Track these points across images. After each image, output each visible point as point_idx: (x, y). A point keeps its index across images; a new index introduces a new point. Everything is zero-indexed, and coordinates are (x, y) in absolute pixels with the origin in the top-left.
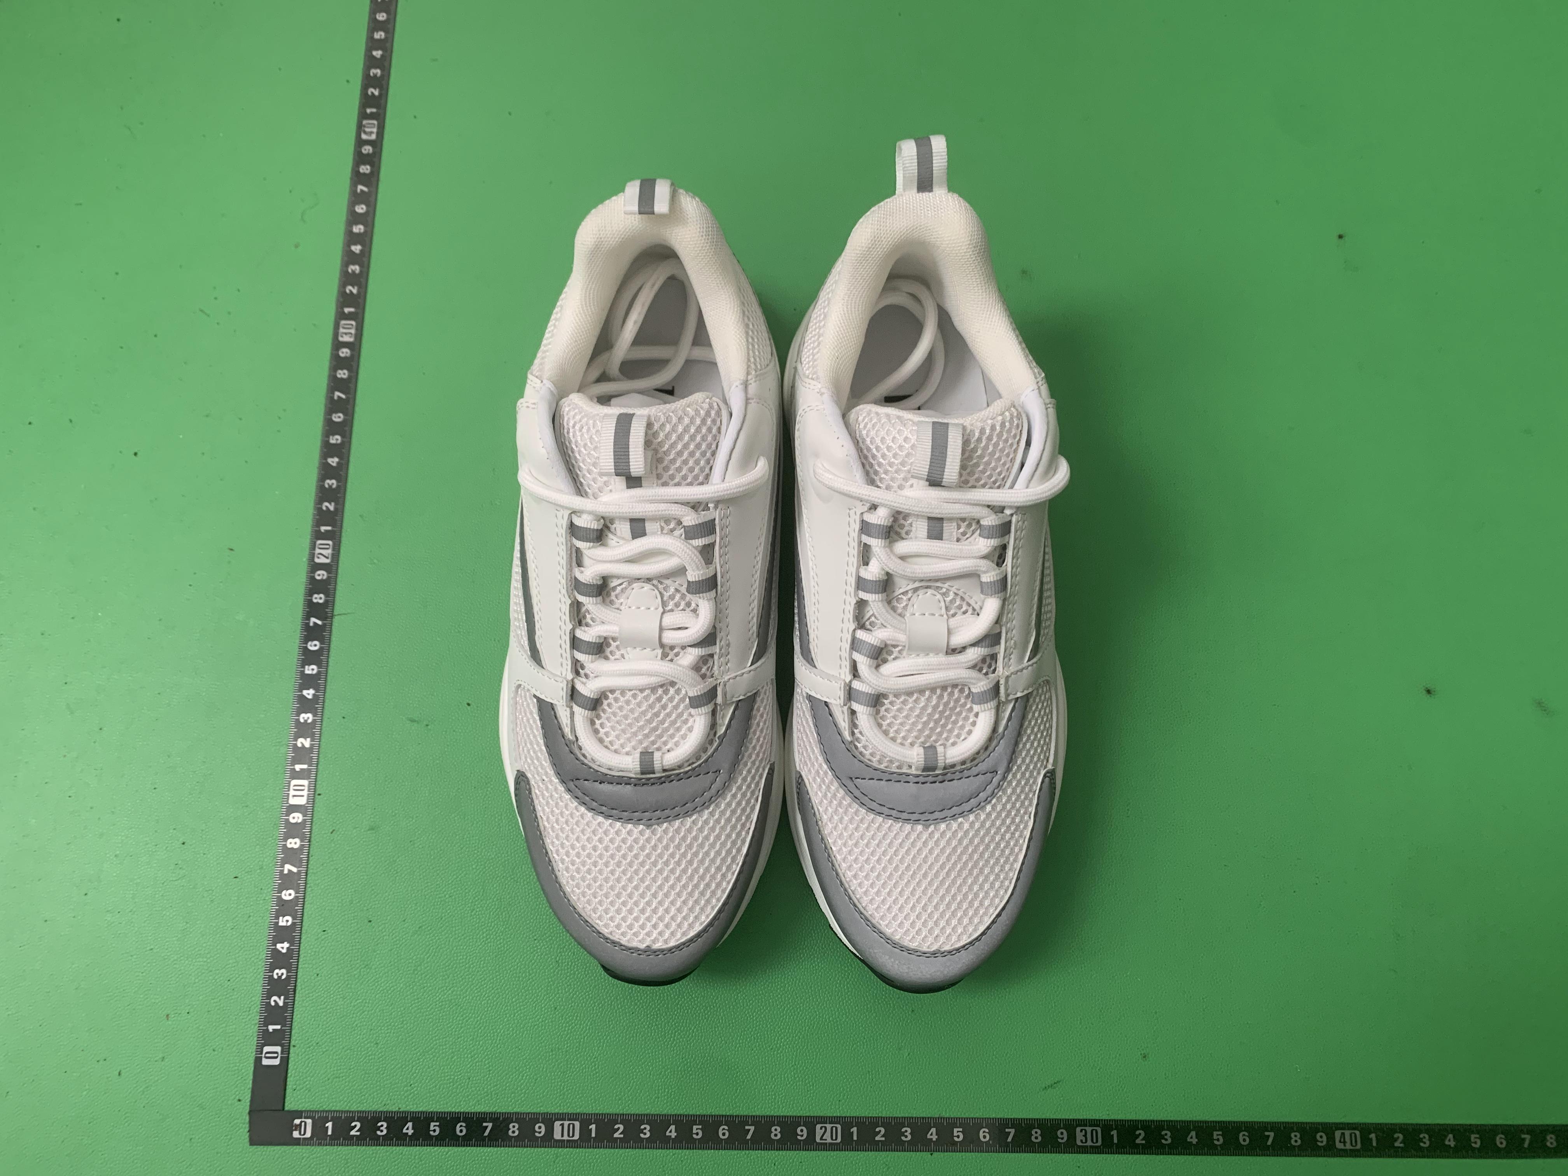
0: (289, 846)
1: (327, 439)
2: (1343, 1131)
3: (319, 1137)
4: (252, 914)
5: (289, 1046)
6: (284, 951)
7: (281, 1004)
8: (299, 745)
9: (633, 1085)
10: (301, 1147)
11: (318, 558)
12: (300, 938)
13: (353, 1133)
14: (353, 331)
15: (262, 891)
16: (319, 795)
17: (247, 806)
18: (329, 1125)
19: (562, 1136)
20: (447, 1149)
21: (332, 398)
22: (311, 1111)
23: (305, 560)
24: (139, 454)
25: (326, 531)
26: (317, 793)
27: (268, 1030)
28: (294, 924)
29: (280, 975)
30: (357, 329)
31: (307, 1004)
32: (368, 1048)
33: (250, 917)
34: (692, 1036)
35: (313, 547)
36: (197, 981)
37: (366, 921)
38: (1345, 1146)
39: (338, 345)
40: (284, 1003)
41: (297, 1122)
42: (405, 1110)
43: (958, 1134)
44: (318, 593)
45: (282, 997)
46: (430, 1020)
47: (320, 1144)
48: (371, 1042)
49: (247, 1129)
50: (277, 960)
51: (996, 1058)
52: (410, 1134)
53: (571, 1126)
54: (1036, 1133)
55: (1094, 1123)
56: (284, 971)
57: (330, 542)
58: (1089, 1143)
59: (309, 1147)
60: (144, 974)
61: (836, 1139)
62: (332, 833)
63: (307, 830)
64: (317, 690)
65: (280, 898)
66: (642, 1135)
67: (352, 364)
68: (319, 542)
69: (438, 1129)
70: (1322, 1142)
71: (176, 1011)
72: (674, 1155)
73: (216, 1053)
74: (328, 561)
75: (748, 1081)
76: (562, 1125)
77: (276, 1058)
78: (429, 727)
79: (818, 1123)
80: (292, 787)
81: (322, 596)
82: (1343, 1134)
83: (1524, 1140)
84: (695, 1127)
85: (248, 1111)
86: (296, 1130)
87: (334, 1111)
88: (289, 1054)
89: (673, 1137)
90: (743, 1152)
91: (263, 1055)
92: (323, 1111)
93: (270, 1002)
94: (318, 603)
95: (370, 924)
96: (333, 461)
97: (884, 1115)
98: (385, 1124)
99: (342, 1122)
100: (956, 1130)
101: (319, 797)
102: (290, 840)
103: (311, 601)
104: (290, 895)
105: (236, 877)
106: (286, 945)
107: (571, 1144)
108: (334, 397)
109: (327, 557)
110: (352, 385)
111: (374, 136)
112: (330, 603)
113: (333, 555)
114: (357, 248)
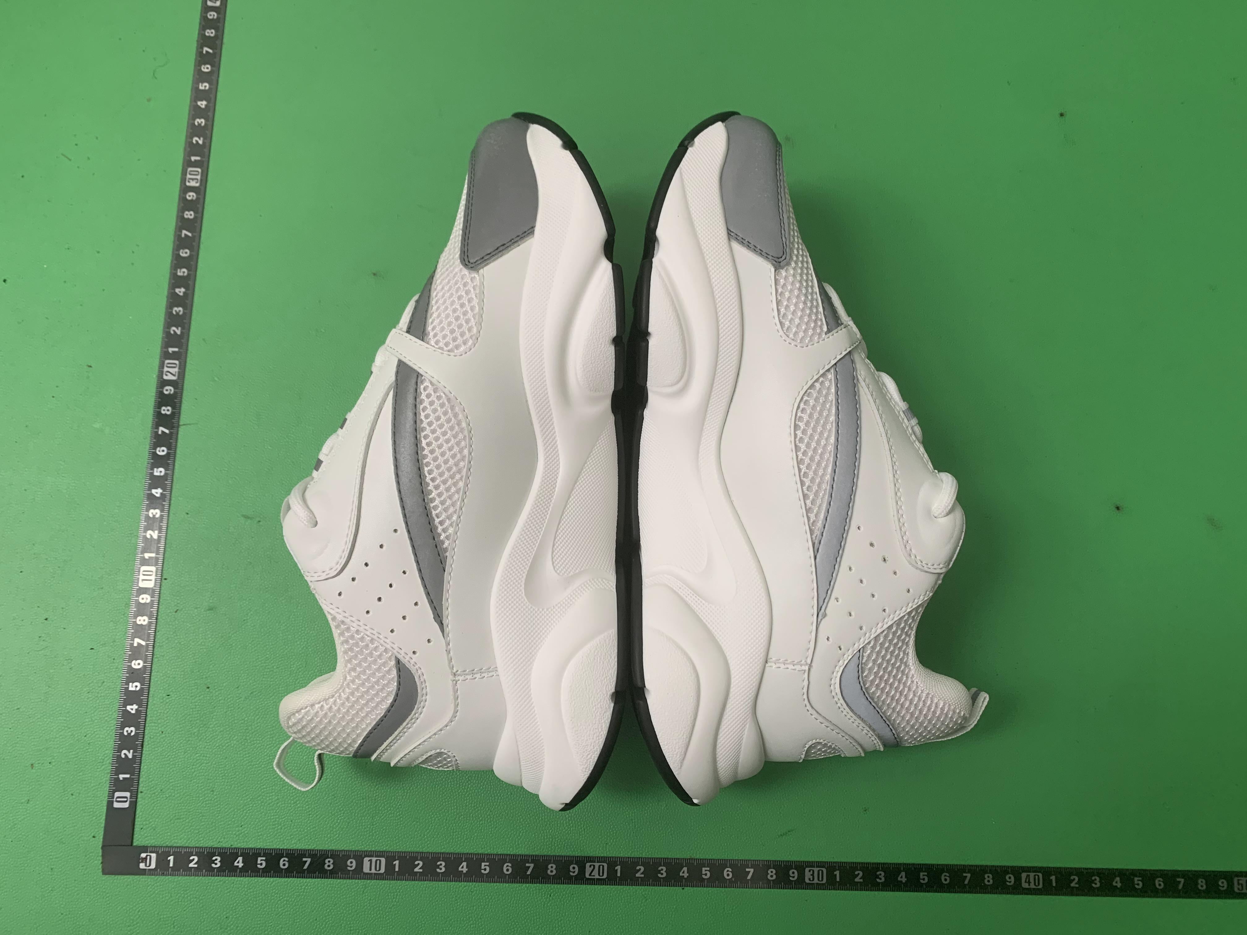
0: (139, 623)
1: (175, 272)
2: (1028, 874)
3: (162, 868)
4: (106, 680)
5: (137, 792)
6: (133, 712)
7: (130, 756)
8: (148, 536)
9: (431, 828)
10: (147, 876)
11: (167, 375)
12: (148, 701)
13: (191, 865)
14: (199, 177)
15: (115, 661)
16: (165, 579)
17: (102, 588)
18: (171, 858)
19: (370, 870)
20: (272, 879)
22: (155, 847)
23: (155, 376)
24: (8, 281)
25: (173, 352)
26: (164, 577)
27: (119, 778)
28: (142, 689)
29: (129, 732)
30: (202, 176)
31: (153, 757)
32: (205, 794)
33: (104, 682)
34: (483, 788)
35: (162, 366)
36: (57, 736)
37: (205, 687)
38: (1029, 885)
39: (185, 189)
40: (133, 756)
41: (143, 855)
42: (236, 846)
43: (706, 873)
44: (166, 406)
45: (131, 751)
46: (259, 771)
47: (163, 874)
48: (208, 790)
49: (100, 862)
50: (127, 719)
52: (240, 866)
53: (378, 861)
54: (772, 872)
55: (820, 864)
56: (133, 729)
57: (177, 362)
58: (816, 881)
59: (153, 877)
60: (12, 730)
62: (176, 612)
63: (154, 610)
64: (164, 490)
65: (130, 667)
66: (438, 870)
67: (198, 206)
68: (167, 361)
69: (264, 863)
70: (1010, 882)
71: (39, 762)
72: (465, 887)
73: (74, 797)
74: (174, 378)
75: (529, 826)
76: (371, 861)
77: (126, 801)
78: (261, 523)
79: (588, 862)
80: (141, 573)
81: (169, 408)
82: (1028, 876)
83: (1179, 882)
84: (483, 864)
85: (100, 846)
86: (142, 862)
87: (175, 847)
88: (137, 798)
89: (465, 872)
90: (524, 885)
91: (115, 800)
92: (166, 847)
93: (120, 755)
94: (166, 414)
95: (208, 690)
96: (180, 291)
97: (644, 856)
98: (219, 858)
99: (182, 856)
100: (704, 869)
101: (165, 581)
102: (139, 618)
103: (160, 413)
104: (139, 664)
105: (92, 649)
106: (135, 707)
107: (378, 877)
108: (181, 235)
109: (174, 375)
110: (197, 225)
111: (218, 4)
112: (176, 414)
113: (179, 373)
114: (202, 104)
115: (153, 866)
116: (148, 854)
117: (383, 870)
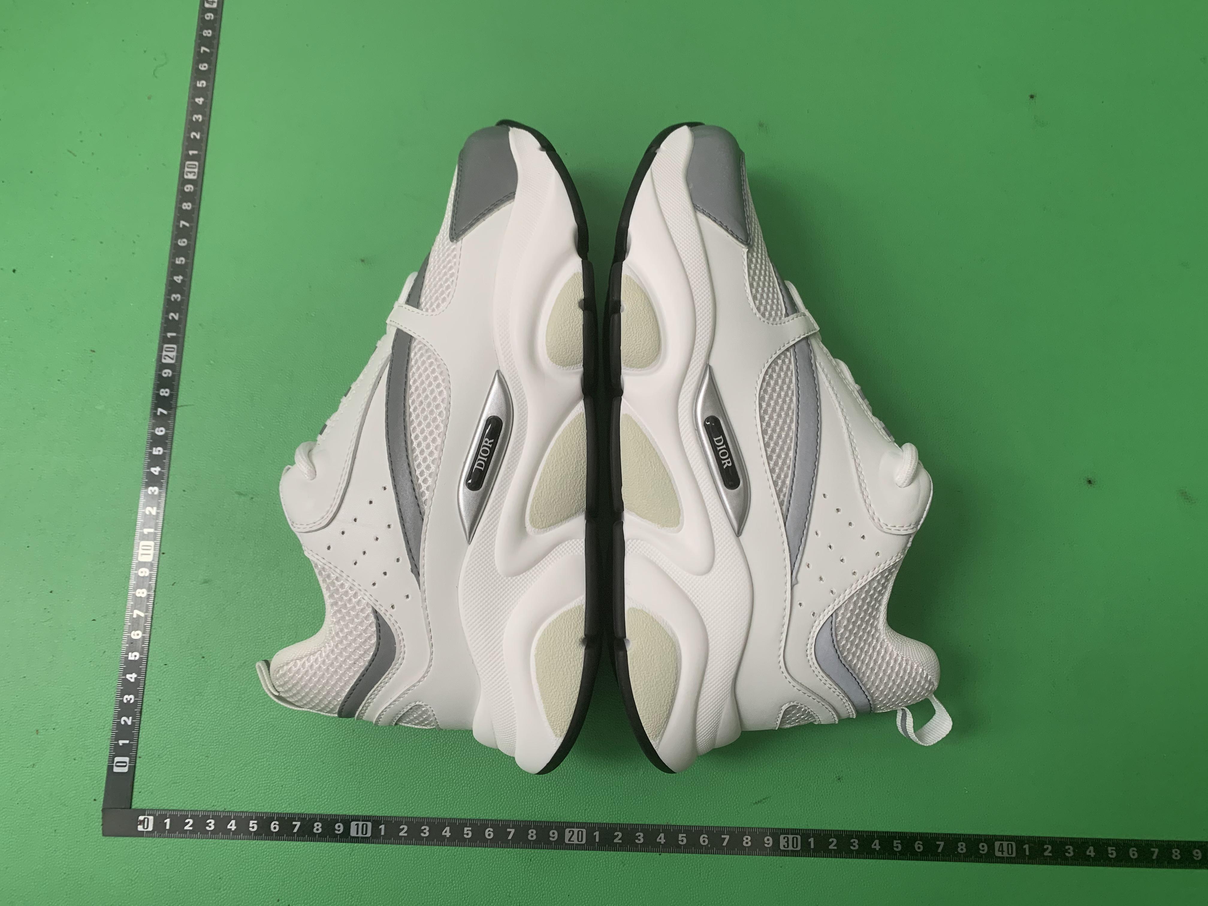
0: (138, 595)
1: (173, 260)
2: (1002, 842)
3: (159, 830)
4: (107, 650)
5: (136, 757)
6: (133, 680)
7: (129, 723)
8: (147, 513)
9: (416, 794)
10: (145, 838)
11: (165, 359)
12: (146, 670)
13: (186, 828)
14: (196, 170)
15: (115, 632)
16: (163, 553)
17: (103, 562)
18: (168, 821)
19: (357, 834)
20: (263, 842)
21: (178, 226)
22: (152, 810)
23: (154, 360)
24: (18, 271)
25: (171, 337)
26: (162, 551)
27: (118, 744)
28: (141, 658)
29: (129, 700)
30: (199, 169)
31: (151, 724)
32: (200, 760)
33: (105, 652)
34: (466, 755)
35: (161, 349)
36: (61, 703)
37: (201, 657)
38: (1002, 854)
39: (183, 182)
40: (132, 722)
41: (141, 818)
42: (230, 810)
43: (682, 839)
44: (165, 388)
45: (131, 718)
46: (252, 738)
47: (160, 836)
48: (202, 755)
49: (101, 824)
50: (127, 687)
51: (716, 777)
52: (233, 829)
54: (747, 838)
55: (794, 832)
56: (132, 696)
57: (175, 346)
58: (790, 848)
59: (151, 838)
60: (18, 697)
61: (582, 841)
62: (173, 585)
63: (153, 583)
64: (162, 468)
65: (129, 637)
66: (422, 835)
67: (195, 198)
68: (166, 346)
69: (256, 827)
70: (983, 851)
71: (44, 728)
72: (448, 850)
73: (76, 761)
74: (172, 362)
75: (510, 792)
76: (357, 825)
77: (125, 766)
78: (254, 500)
79: (567, 827)
80: (140, 547)
81: (168, 390)
82: (1002, 844)
83: (1153, 853)
84: (466, 829)
85: (101, 809)
86: (140, 824)
87: (171, 810)
88: (135, 763)
89: (448, 836)
90: (506, 850)
91: (114, 764)
92: (163, 810)
93: (120, 722)
94: (164, 396)
95: (203, 659)
96: (178, 279)
97: (622, 822)
98: (213, 821)
99: (179, 819)
100: (680, 835)
101: (164, 555)
102: (138, 590)
103: (158, 395)
104: (138, 635)
105: (94, 620)
106: (134, 675)
107: (364, 840)
108: (179, 225)
109: (172, 359)
110: (195, 216)
111: (215, 5)
112: (174, 396)
113: (177, 357)
114: (200, 101)
115: (150, 828)
116: (146, 817)
117: (369, 834)
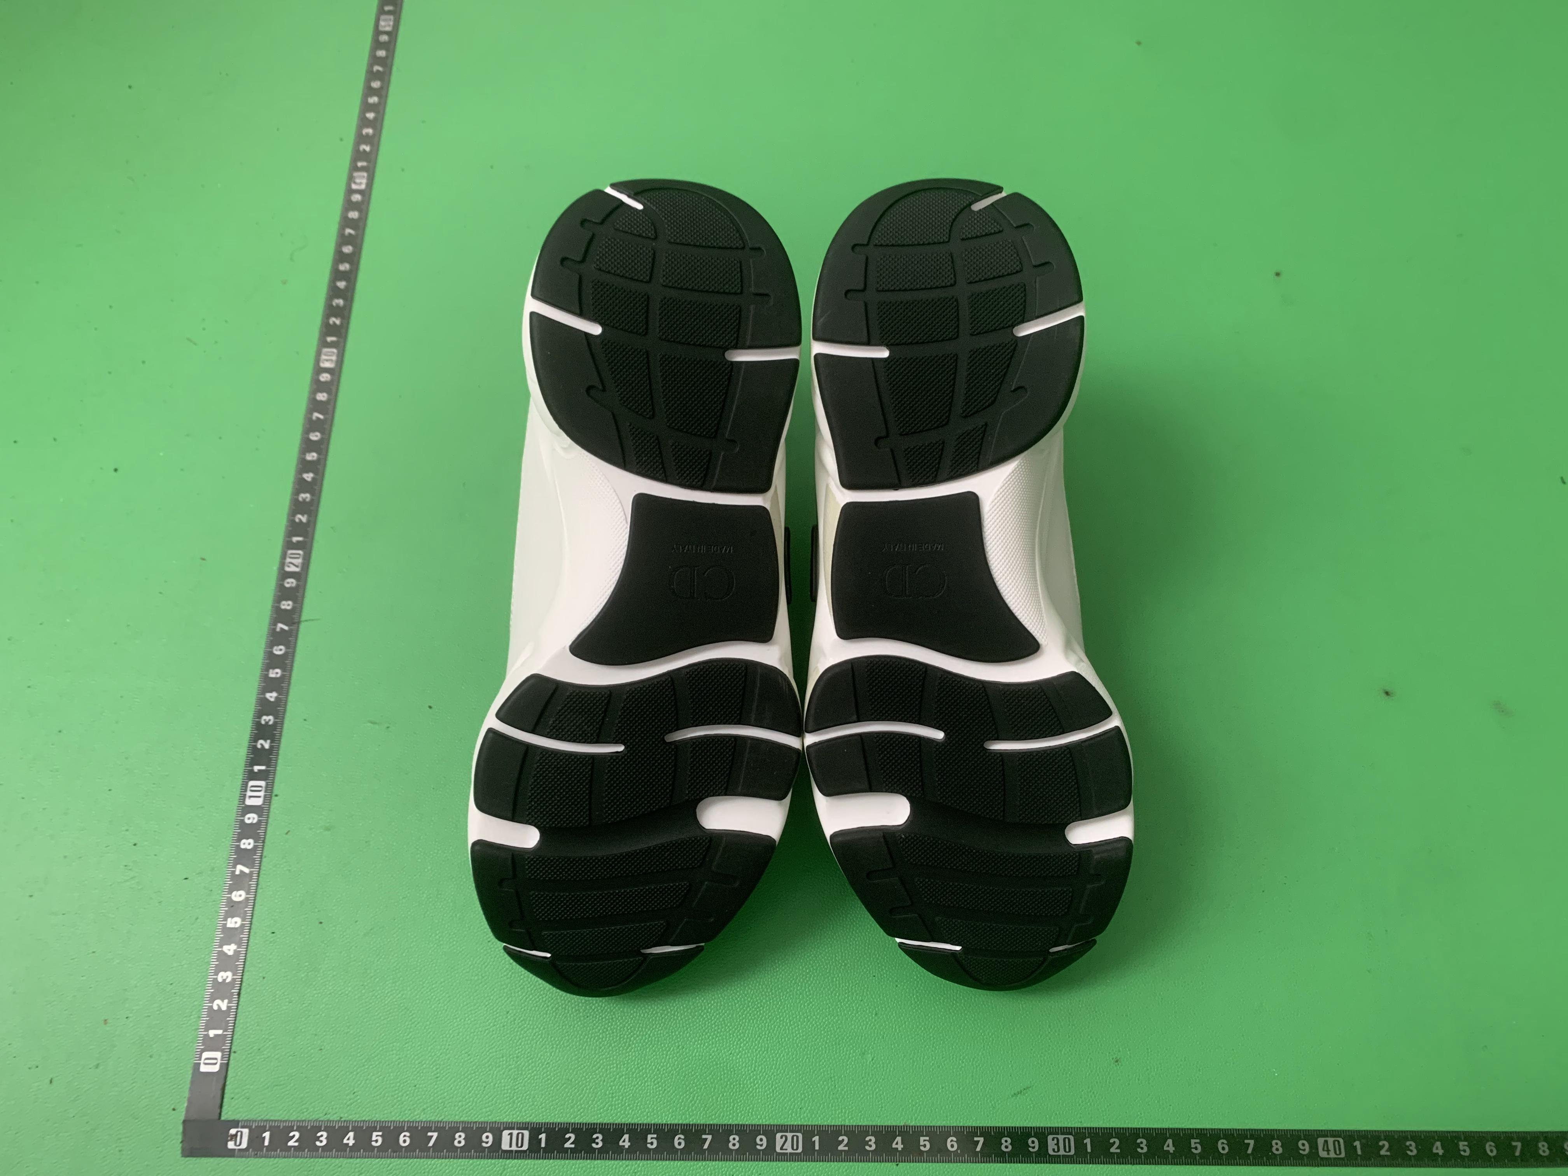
0: (242, 846)
1: (303, 456)
3: (255, 1146)
4: (199, 917)
5: (230, 1051)
6: (231, 953)
7: (224, 1008)
8: (259, 746)
9: (586, 1092)
10: (236, 1159)
11: (289, 567)
12: (249, 940)
13: (291, 1143)
14: (334, 358)
15: (213, 893)
16: (276, 796)
17: (202, 807)
18: (267, 1135)
19: (511, 1146)
20: (389, 1161)
21: (310, 420)
22: (248, 1120)
23: (275, 570)
24: (119, 470)
25: (298, 542)
26: (273, 793)
27: (208, 1035)
28: (243, 926)
29: (224, 978)
30: (337, 357)
31: (251, 1008)
32: (312, 1054)
33: (197, 919)
34: (649, 1041)
35: (283, 559)
36: (139, 984)
37: (317, 923)
38: (1328, 1154)
39: (319, 370)
40: (228, 1006)
41: (233, 1131)
42: (347, 1119)
43: (925, 1143)
44: (287, 600)
45: (226, 1002)
46: (378, 1026)
47: (256, 1156)
48: (315, 1047)
49: (180, 1140)
50: (223, 962)
51: (963, 1062)
52: (351, 1144)
53: (520, 1135)
54: (1006, 1141)
55: (1066, 1131)
56: (229, 974)
57: (301, 552)
58: (1062, 1152)
59: (244, 1158)
61: (797, 1149)
62: (287, 834)
63: (261, 831)
64: (279, 693)
65: (230, 899)
66: (594, 1145)
67: (331, 388)
68: (290, 552)
69: (380, 1140)
70: (1304, 1150)
71: (115, 1016)
72: (627, 1166)
73: (153, 1059)
74: (297, 570)
75: (705, 1088)
76: (511, 1134)
77: (216, 1064)
78: (390, 729)
79: (779, 1131)
80: (249, 789)
81: (290, 602)
82: (1326, 1142)
83: (1516, 1147)
84: (649, 1137)
85: (182, 1121)
86: (231, 1140)
87: (272, 1121)
88: (229, 1060)
89: (627, 1147)
90: (700, 1163)
91: (202, 1062)
92: (262, 1120)
93: (213, 1006)
94: (286, 610)
95: (320, 925)
96: (308, 477)
97: (847, 1123)
98: (325, 1134)
99: (281, 1132)
100: (922, 1139)
101: (276, 798)
102: (244, 841)
103: (279, 608)
104: (240, 896)
105: (186, 879)
106: (233, 947)
107: (519, 1155)
108: (312, 416)
109: (297, 566)
110: (330, 407)
111: (363, 187)
112: (297, 609)
113: (303, 564)
114: (342, 284)
115: (244, 1145)
116: (239, 1129)
117: (525, 1147)
